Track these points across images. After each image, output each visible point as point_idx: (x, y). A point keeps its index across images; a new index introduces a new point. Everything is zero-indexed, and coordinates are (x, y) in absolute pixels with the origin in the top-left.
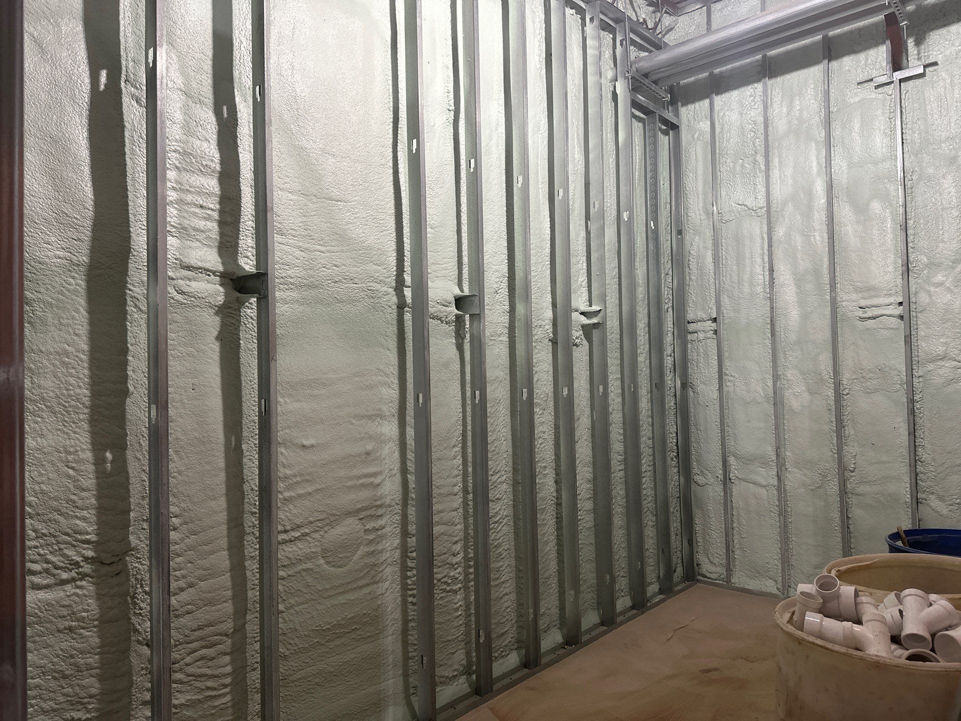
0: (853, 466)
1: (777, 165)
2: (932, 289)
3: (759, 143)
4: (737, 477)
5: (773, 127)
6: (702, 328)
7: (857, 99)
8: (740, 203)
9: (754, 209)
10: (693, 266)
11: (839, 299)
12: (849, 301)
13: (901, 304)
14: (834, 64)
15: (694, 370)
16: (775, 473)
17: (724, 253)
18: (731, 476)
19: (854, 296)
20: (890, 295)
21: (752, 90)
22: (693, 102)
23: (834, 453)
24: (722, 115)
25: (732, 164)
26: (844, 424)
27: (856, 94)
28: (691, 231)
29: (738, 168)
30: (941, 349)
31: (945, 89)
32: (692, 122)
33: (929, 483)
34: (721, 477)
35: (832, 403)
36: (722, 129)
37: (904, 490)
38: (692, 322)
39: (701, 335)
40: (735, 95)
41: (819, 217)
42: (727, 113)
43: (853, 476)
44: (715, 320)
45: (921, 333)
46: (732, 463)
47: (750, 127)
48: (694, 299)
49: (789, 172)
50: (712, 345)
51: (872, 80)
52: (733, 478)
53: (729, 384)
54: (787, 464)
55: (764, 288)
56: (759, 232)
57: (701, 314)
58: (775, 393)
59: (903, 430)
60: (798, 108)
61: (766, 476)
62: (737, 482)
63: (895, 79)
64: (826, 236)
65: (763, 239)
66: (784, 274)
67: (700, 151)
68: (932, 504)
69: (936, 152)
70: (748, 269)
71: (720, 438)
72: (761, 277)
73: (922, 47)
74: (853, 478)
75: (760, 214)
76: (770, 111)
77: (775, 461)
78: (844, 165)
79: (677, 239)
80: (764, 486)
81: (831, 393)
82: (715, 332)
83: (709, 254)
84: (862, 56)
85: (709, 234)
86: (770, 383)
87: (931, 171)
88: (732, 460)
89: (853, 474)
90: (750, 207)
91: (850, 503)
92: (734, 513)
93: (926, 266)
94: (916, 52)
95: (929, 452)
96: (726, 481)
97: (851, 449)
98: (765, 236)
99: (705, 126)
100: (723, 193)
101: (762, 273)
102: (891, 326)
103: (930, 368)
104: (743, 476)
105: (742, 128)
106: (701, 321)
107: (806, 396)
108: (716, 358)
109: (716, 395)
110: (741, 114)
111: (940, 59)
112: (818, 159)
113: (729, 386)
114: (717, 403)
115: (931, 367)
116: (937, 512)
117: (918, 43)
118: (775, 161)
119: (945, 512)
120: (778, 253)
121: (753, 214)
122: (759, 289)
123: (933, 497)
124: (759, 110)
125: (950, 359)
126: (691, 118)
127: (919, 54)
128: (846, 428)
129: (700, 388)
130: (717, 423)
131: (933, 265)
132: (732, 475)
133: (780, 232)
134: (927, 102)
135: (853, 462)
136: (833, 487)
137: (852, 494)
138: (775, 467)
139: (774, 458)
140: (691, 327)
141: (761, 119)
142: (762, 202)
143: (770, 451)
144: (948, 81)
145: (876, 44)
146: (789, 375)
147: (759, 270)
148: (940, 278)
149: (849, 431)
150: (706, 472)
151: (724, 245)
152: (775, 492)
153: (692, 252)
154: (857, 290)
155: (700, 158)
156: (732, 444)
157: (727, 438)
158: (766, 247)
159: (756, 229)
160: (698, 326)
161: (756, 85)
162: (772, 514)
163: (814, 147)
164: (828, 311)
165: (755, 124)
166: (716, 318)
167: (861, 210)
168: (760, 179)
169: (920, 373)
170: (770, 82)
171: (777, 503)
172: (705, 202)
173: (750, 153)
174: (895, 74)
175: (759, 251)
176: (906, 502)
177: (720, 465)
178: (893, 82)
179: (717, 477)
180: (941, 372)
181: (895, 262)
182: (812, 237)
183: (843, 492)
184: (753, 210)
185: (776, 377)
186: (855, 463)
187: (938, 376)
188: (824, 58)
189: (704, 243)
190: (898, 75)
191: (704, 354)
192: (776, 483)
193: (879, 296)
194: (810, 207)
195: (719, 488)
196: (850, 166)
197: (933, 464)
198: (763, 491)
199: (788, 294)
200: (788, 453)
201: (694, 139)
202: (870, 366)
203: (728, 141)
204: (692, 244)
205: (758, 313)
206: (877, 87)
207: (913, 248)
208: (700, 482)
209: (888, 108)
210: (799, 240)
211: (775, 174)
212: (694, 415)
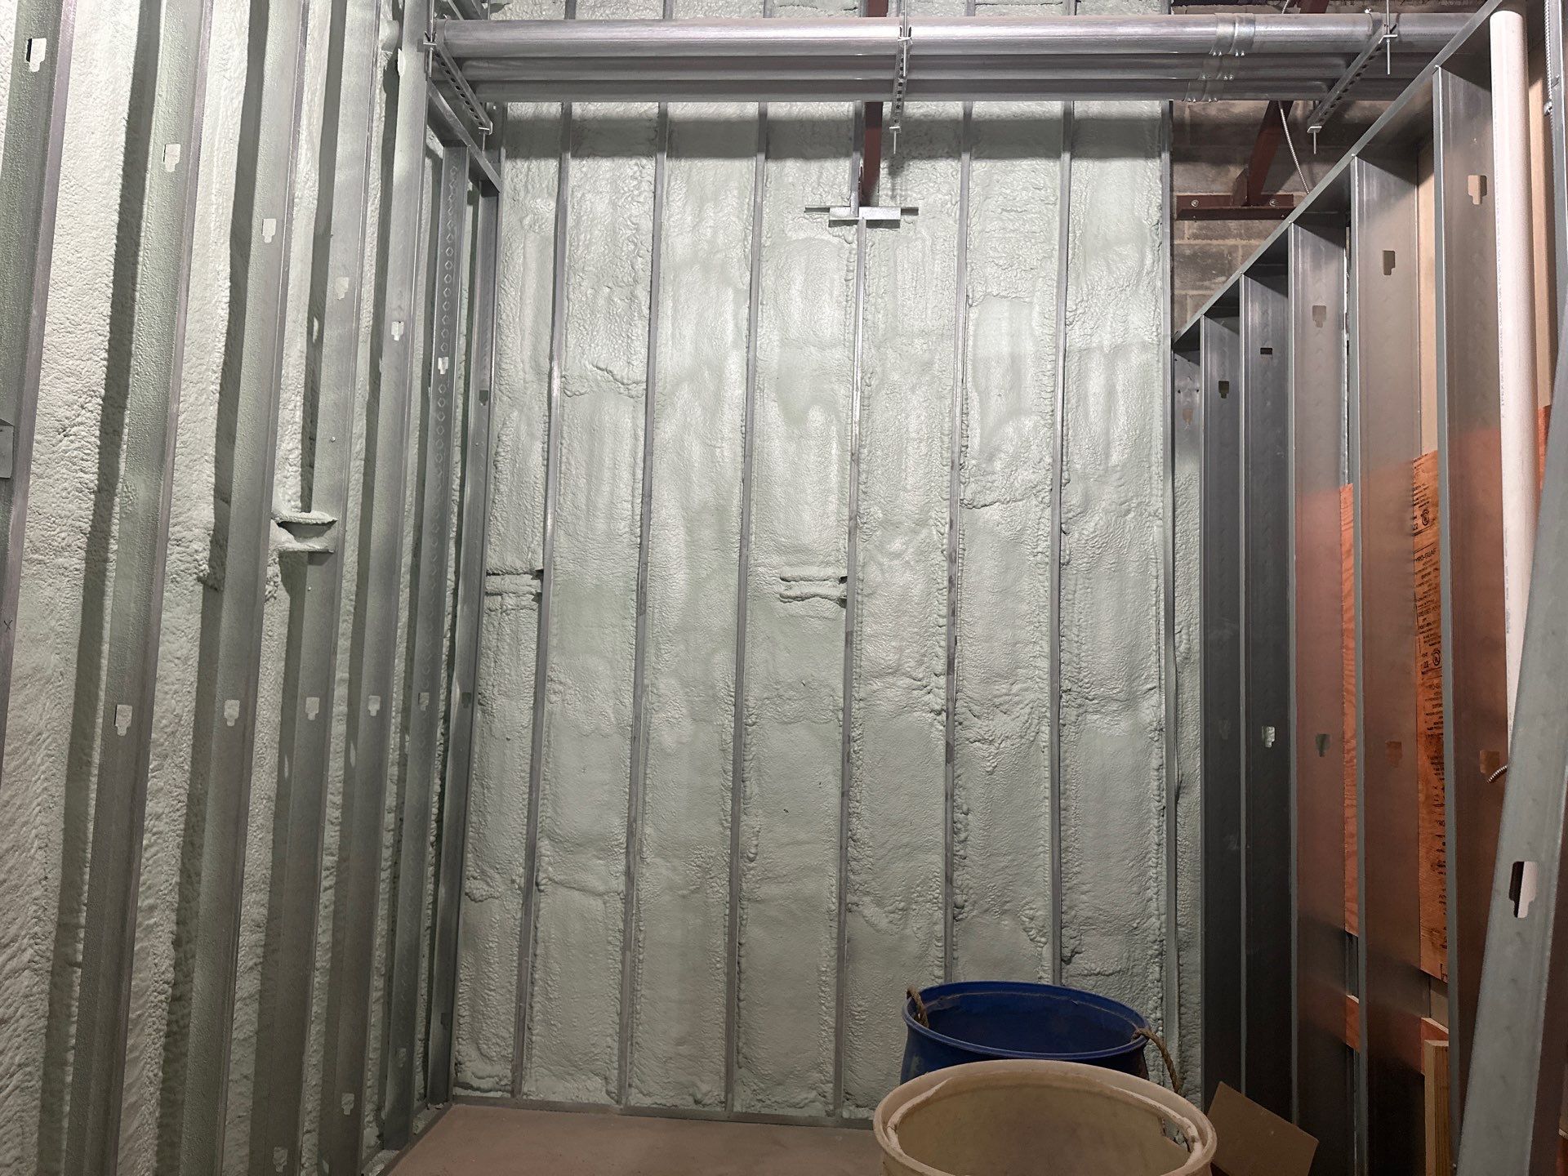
0: (753, 851)
1: (669, 313)
2: (885, 561)
3: (642, 264)
4: (550, 880)
5: (668, 244)
6: (513, 588)
7: (802, 235)
8: (603, 367)
9: (625, 381)
10: (505, 466)
11: (752, 562)
12: (768, 567)
13: (843, 580)
14: (772, 167)
15: (489, 667)
16: (621, 867)
17: (564, 451)
18: (540, 878)
19: (775, 559)
20: (828, 564)
21: (636, 168)
22: (527, 156)
23: (725, 828)
24: (579, 196)
25: (590, 291)
26: (745, 776)
27: (801, 227)
28: (505, 399)
29: (601, 302)
30: (892, 658)
31: (924, 255)
32: (522, 194)
33: (864, 876)
34: (521, 881)
35: (729, 739)
36: (578, 222)
37: (826, 887)
38: (494, 574)
39: (510, 601)
40: (605, 167)
41: (732, 417)
42: (589, 196)
43: (752, 868)
44: (539, 575)
45: (868, 630)
46: (544, 852)
47: (629, 232)
48: (501, 528)
49: (689, 331)
50: (530, 619)
51: (827, 210)
52: (544, 882)
53: (553, 698)
54: (644, 849)
55: (632, 525)
56: (630, 425)
57: (512, 560)
58: (637, 717)
59: (833, 788)
60: (711, 223)
61: (606, 874)
62: (549, 889)
63: (860, 218)
64: (739, 450)
65: (636, 438)
66: (667, 507)
67: (532, 250)
68: (866, 912)
69: (905, 348)
70: (606, 488)
71: (526, 802)
72: (627, 507)
73: (899, 180)
74: (752, 872)
75: (633, 393)
76: (665, 214)
77: (625, 846)
78: (775, 337)
79: (478, 410)
80: (600, 895)
81: (728, 721)
82: (538, 597)
83: (538, 447)
84: (814, 167)
85: (539, 409)
86: (628, 700)
87: (895, 377)
88: (544, 846)
89: (752, 865)
90: (619, 377)
91: (745, 917)
92: (538, 952)
93: (881, 523)
94: (889, 185)
95: (866, 824)
96: (531, 888)
97: (752, 821)
98: (641, 434)
99: (546, 207)
100: (572, 341)
101: (630, 498)
102: (827, 614)
103: (875, 687)
104: (562, 877)
105: (613, 231)
106: (512, 573)
107: (688, 726)
108: (534, 646)
109: (526, 718)
110: (613, 204)
111: (920, 205)
112: (736, 316)
113: (553, 702)
114: (528, 734)
115: (877, 685)
116: (872, 925)
117: (894, 172)
118: (667, 307)
119: (883, 923)
120: (662, 469)
121: (622, 391)
122: (623, 527)
123: (867, 899)
124: (647, 207)
125: (904, 674)
126: (520, 186)
127: (893, 190)
128: (747, 783)
129: (499, 703)
130: (523, 774)
131: (889, 525)
132: (542, 875)
133: (666, 431)
134: (899, 268)
135: (755, 842)
136: (719, 890)
137: (749, 900)
138: (623, 856)
139: (623, 840)
140: (492, 583)
141: (647, 225)
142: (639, 372)
143: (617, 826)
144: (929, 243)
145: (837, 153)
146: (662, 686)
147: (624, 491)
148: (897, 545)
149: (752, 788)
150: (491, 872)
151: (565, 435)
152: (620, 905)
153: (504, 438)
154: (781, 550)
155: (533, 265)
156: (549, 815)
157: (541, 802)
158: (641, 454)
159: (625, 419)
160: (506, 583)
161: (644, 161)
162: (610, 948)
163: (731, 298)
164: (733, 580)
165: (637, 229)
166: (542, 571)
167: (795, 418)
168: (640, 330)
169: (862, 695)
170: (669, 164)
171: (621, 926)
172: (535, 349)
173: (625, 279)
174: (863, 210)
175: (628, 459)
176: (829, 911)
177: (520, 857)
178: (857, 221)
179: (513, 881)
180: (890, 693)
181: (839, 512)
182: (718, 450)
183: (735, 898)
184: (623, 384)
185: (639, 689)
186: (757, 845)
187: (885, 699)
188: (759, 151)
189: (529, 425)
190: (867, 213)
191: (512, 639)
192: (622, 888)
193: (812, 564)
194: (718, 397)
195: (514, 904)
196: (785, 343)
197: (871, 844)
198: (596, 904)
199: (671, 543)
200: (648, 830)
201: (522, 227)
202: (790, 678)
203: (587, 247)
204: (504, 424)
205: (619, 570)
206: (834, 223)
207: (865, 493)
208: (477, 894)
209: (845, 262)
210: (696, 451)
211: (665, 328)
212: (481, 757)
